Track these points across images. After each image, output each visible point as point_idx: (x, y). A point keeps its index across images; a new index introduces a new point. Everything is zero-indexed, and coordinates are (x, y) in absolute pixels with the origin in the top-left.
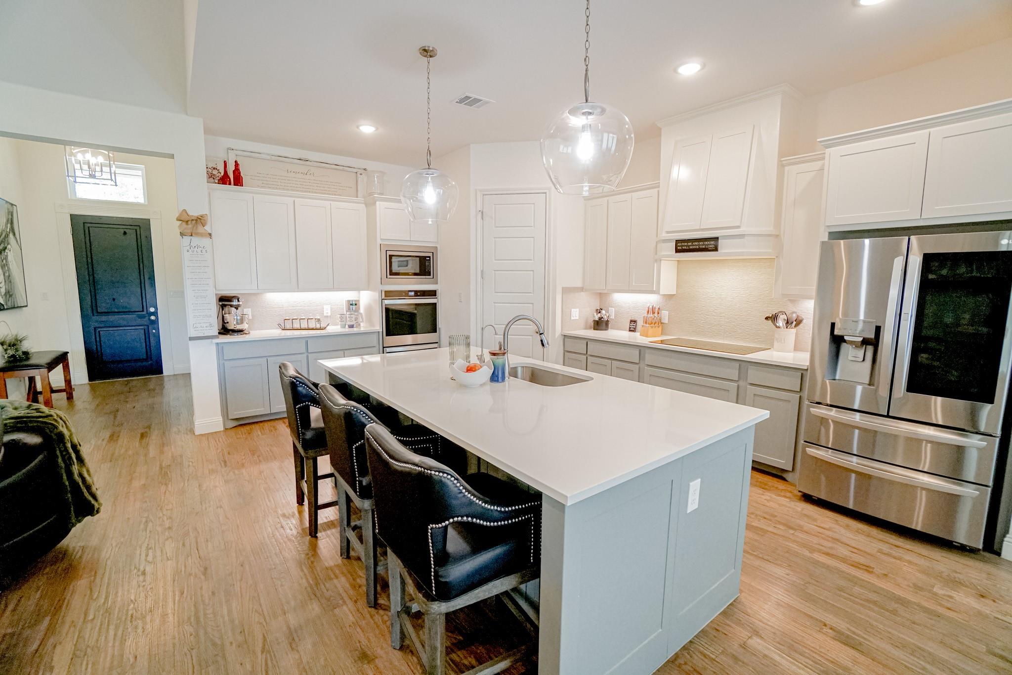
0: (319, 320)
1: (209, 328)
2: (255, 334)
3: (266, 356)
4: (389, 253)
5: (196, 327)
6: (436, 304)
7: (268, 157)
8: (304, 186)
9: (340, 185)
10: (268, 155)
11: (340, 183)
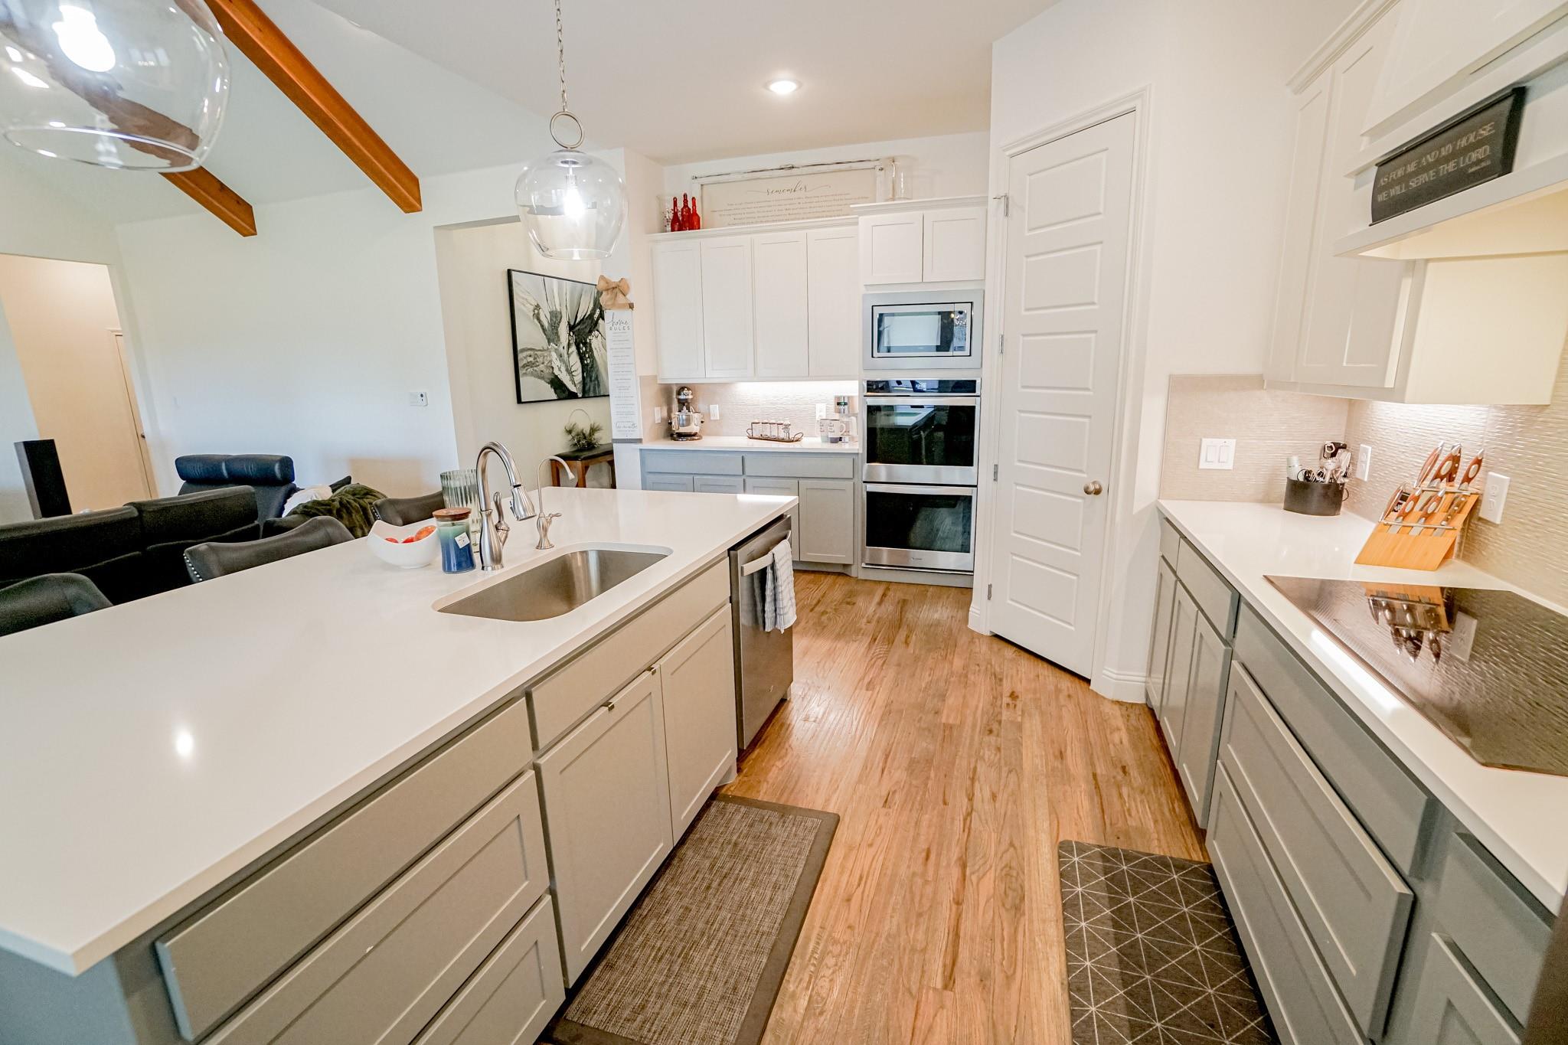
0: (787, 427)
1: (632, 429)
2: (707, 443)
3: (692, 474)
4: (878, 311)
5: (619, 427)
6: (973, 408)
7: (739, 177)
8: (790, 212)
9: (847, 197)
10: (739, 173)
11: (848, 194)
